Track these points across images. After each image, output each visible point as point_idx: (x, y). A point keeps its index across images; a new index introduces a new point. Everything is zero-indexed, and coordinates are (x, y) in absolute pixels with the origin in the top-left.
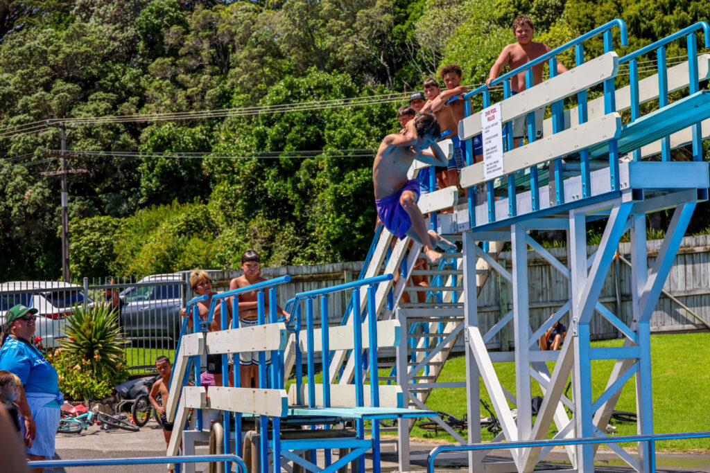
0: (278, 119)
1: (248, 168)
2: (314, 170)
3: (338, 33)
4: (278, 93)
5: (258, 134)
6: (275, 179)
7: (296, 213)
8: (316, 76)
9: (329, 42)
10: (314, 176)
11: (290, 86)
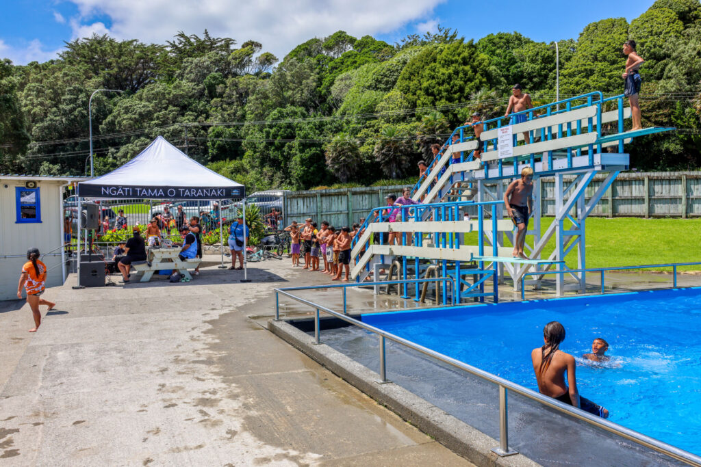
0: (275, 126)
1: (262, 146)
2: (291, 148)
3: (294, 90)
4: (275, 115)
5: (266, 132)
6: (274, 150)
7: (282, 165)
8: (289, 108)
9: (290, 93)
10: (291, 150)
11: (279, 112)
